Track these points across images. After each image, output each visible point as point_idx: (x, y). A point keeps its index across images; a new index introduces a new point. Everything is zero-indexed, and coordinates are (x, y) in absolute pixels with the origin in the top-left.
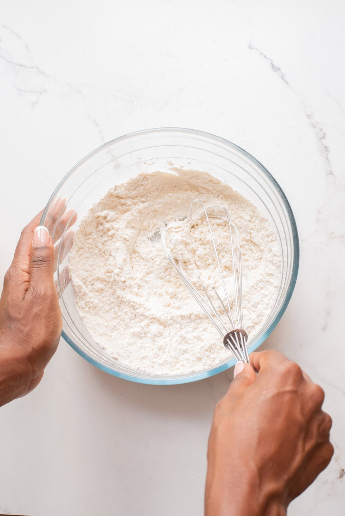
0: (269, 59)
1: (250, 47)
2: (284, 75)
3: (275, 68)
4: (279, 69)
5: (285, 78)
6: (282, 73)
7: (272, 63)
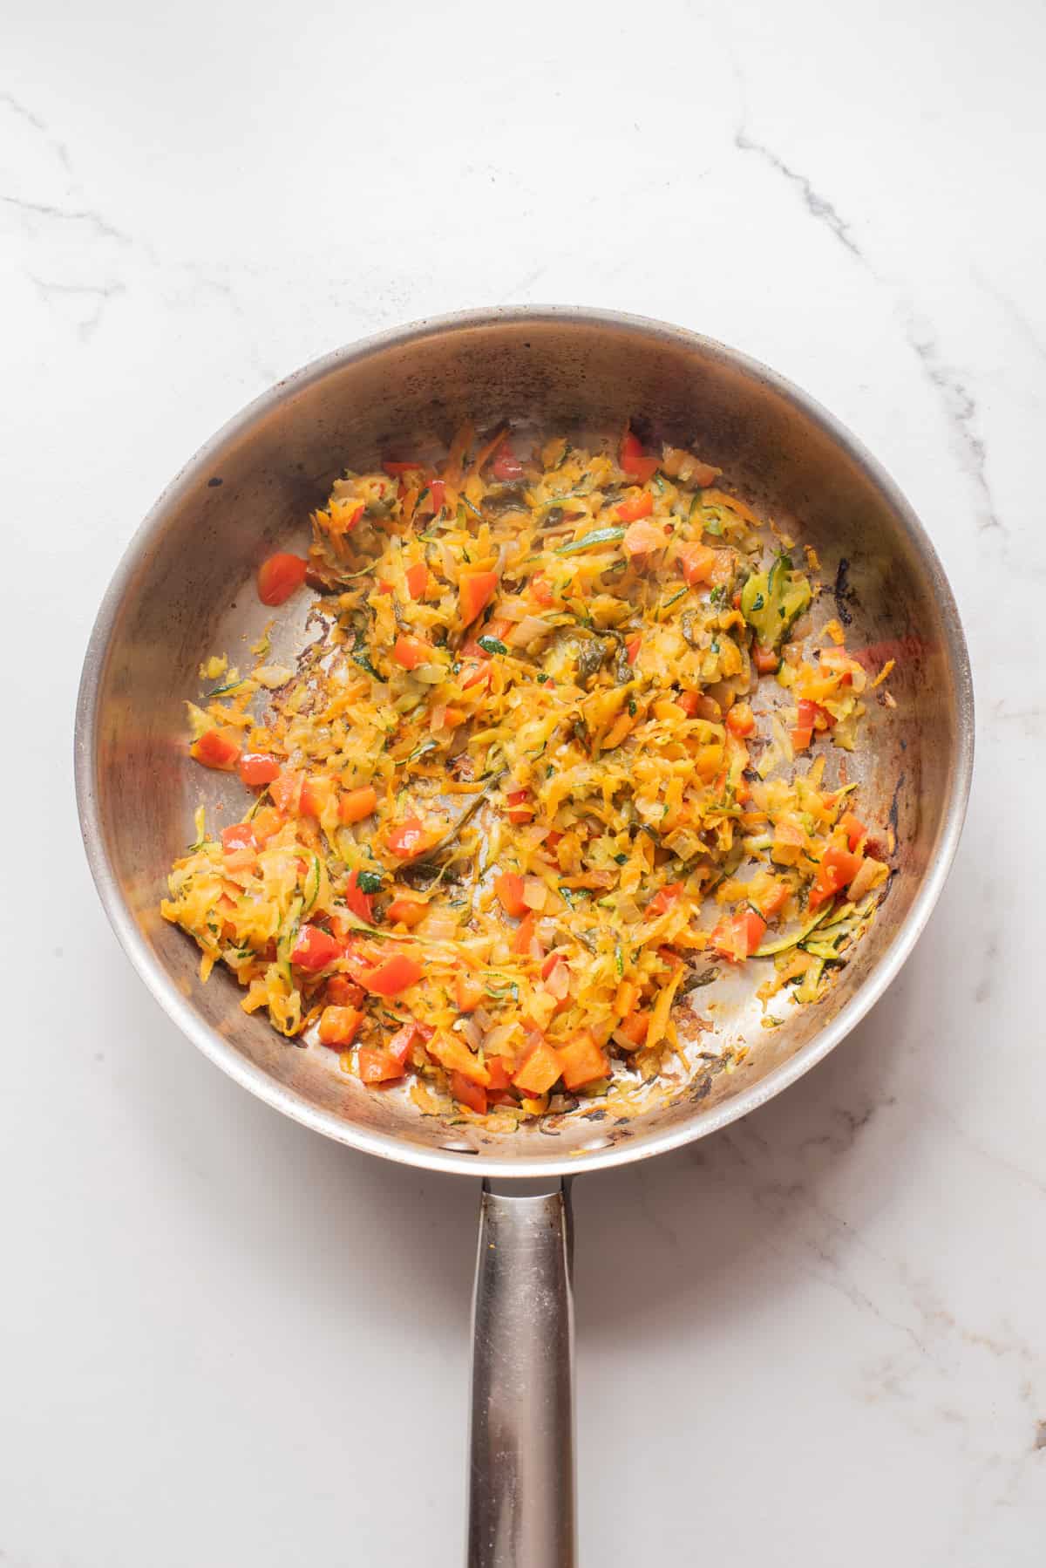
0: (797, 177)
1: (741, 143)
2: (845, 227)
3: (817, 206)
4: (829, 209)
5: (848, 234)
6: (839, 221)
7: (807, 190)
